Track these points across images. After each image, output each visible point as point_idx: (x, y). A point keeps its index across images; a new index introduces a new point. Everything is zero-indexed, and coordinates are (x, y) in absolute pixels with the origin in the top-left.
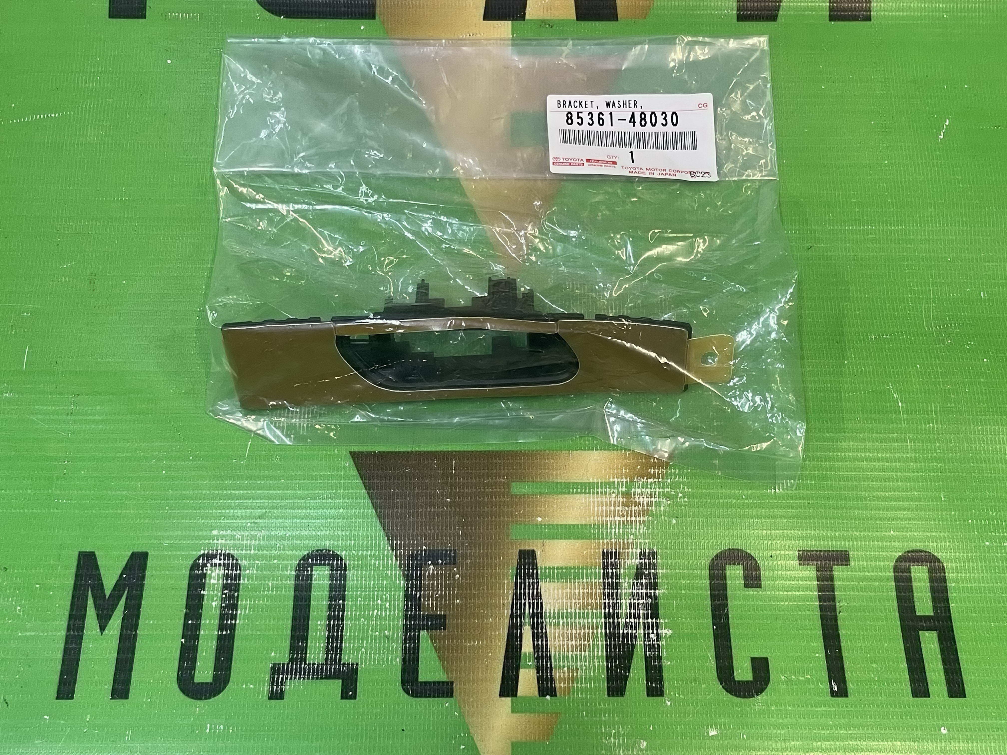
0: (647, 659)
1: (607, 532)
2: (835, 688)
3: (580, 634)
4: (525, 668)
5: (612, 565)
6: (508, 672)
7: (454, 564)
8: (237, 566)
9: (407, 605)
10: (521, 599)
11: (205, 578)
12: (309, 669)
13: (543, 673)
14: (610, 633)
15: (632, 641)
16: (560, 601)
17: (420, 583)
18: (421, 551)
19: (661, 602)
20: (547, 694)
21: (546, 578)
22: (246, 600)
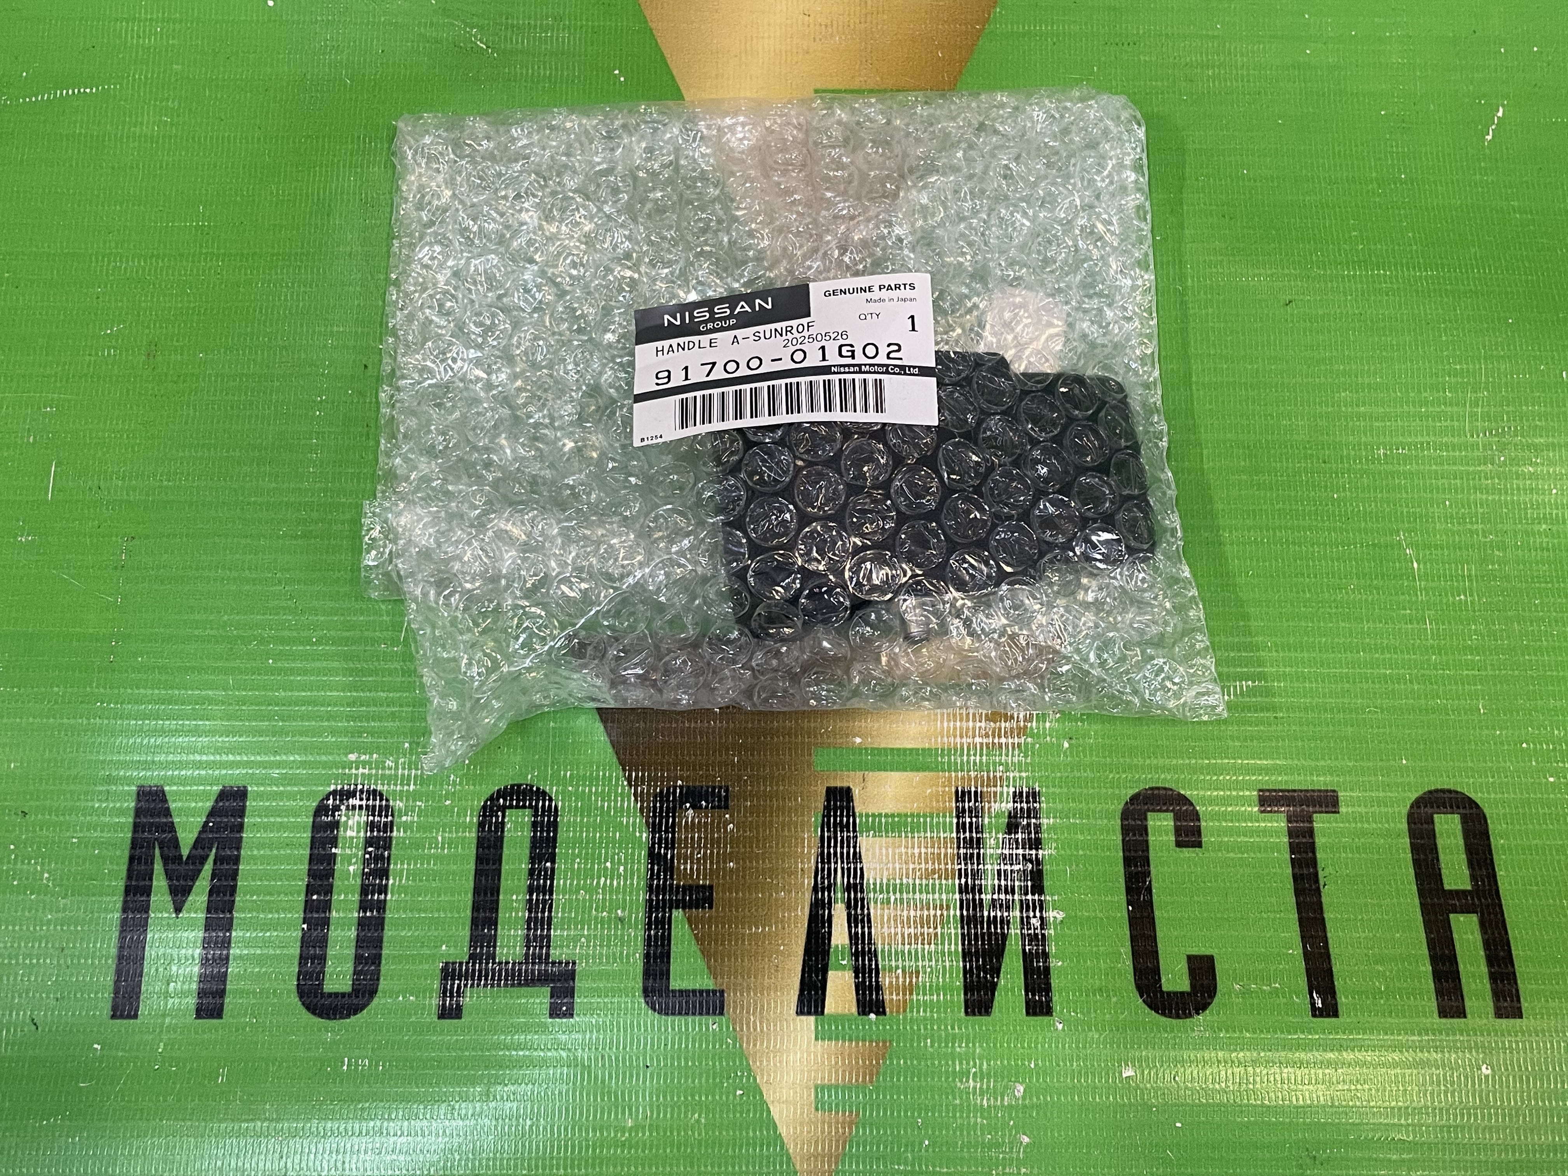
0: (1027, 957)
1: (962, 761)
2: (1320, 1005)
3: (921, 917)
4: (836, 970)
5: (970, 811)
6: (810, 977)
7: (726, 807)
8: (386, 810)
9: (652, 870)
10: (829, 862)
11: (338, 828)
12: (500, 970)
13: (864, 977)
14: (968, 916)
15: (1002, 928)
16: (890, 866)
17: (673, 837)
18: (675, 787)
19: (1046, 868)
20: (871, 1011)
21: (868, 831)
22: (402, 864)
